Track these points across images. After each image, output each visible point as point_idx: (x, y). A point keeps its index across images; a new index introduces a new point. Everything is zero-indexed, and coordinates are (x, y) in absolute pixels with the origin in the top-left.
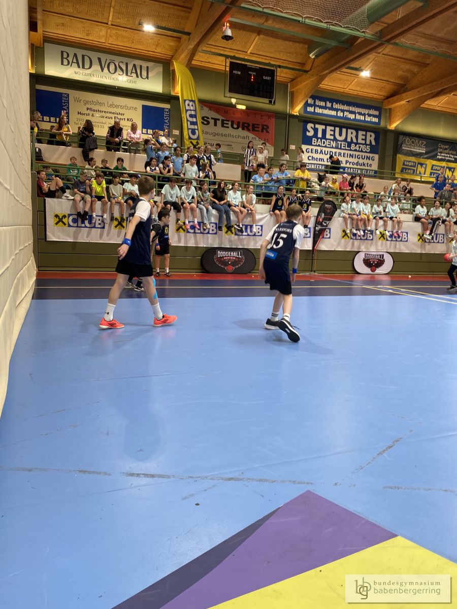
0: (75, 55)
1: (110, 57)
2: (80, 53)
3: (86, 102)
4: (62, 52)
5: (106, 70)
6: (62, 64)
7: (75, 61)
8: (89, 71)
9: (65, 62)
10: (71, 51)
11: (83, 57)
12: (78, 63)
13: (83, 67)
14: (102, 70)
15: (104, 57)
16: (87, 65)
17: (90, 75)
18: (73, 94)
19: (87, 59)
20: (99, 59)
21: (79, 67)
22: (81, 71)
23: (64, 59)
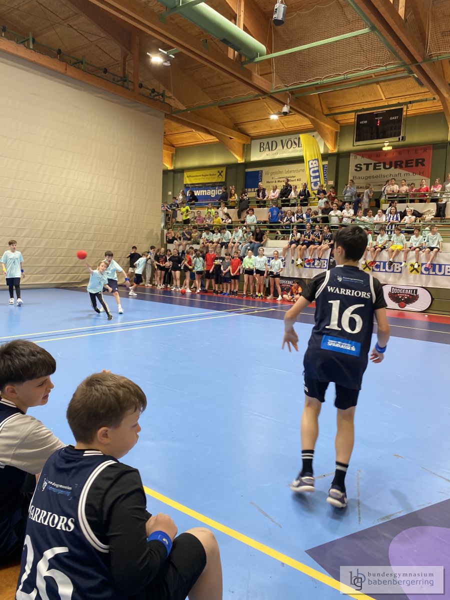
0: (268, 143)
1: (288, 137)
2: (270, 140)
3: (273, 173)
4: (261, 143)
5: (285, 147)
6: (260, 151)
7: (267, 147)
8: (275, 151)
9: (262, 149)
10: (265, 141)
11: (272, 142)
12: (269, 148)
13: (272, 150)
14: (283, 147)
15: (284, 138)
16: (274, 147)
17: (276, 154)
18: (265, 169)
19: (274, 143)
20: (282, 141)
21: (269, 150)
22: (271, 152)
23: (261, 148)
